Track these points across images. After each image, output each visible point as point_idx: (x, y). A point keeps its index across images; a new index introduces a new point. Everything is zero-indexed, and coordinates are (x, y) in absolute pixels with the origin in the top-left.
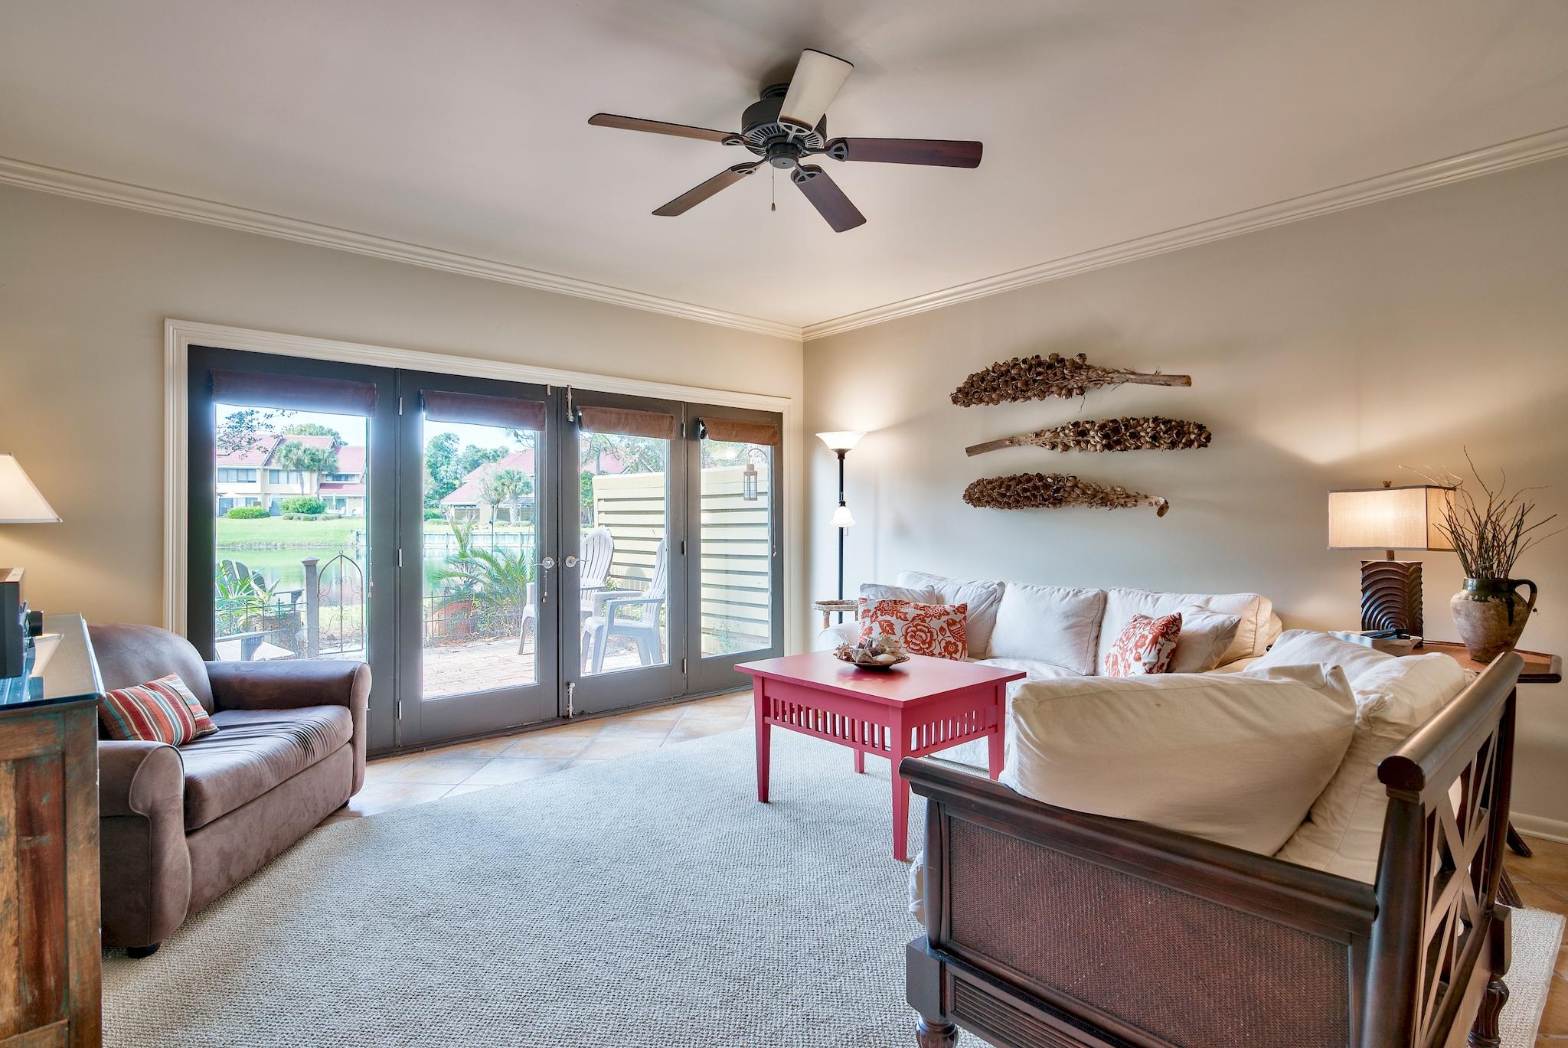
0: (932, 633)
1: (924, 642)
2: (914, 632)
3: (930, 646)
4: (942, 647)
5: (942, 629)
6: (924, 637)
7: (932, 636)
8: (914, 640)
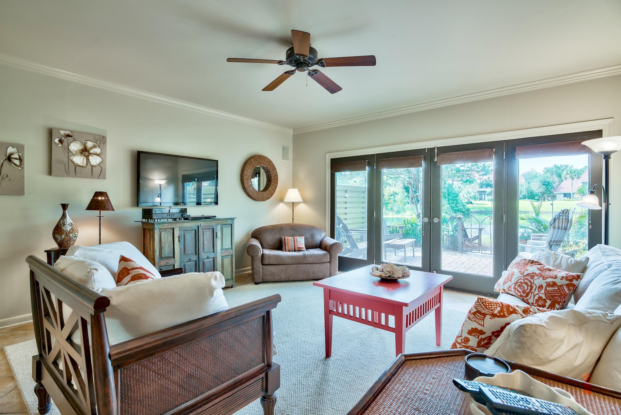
0: (532, 287)
1: (524, 292)
2: (522, 283)
3: (527, 295)
4: (535, 299)
5: (541, 287)
6: (526, 288)
7: (531, 289)
8: (519, 289)
